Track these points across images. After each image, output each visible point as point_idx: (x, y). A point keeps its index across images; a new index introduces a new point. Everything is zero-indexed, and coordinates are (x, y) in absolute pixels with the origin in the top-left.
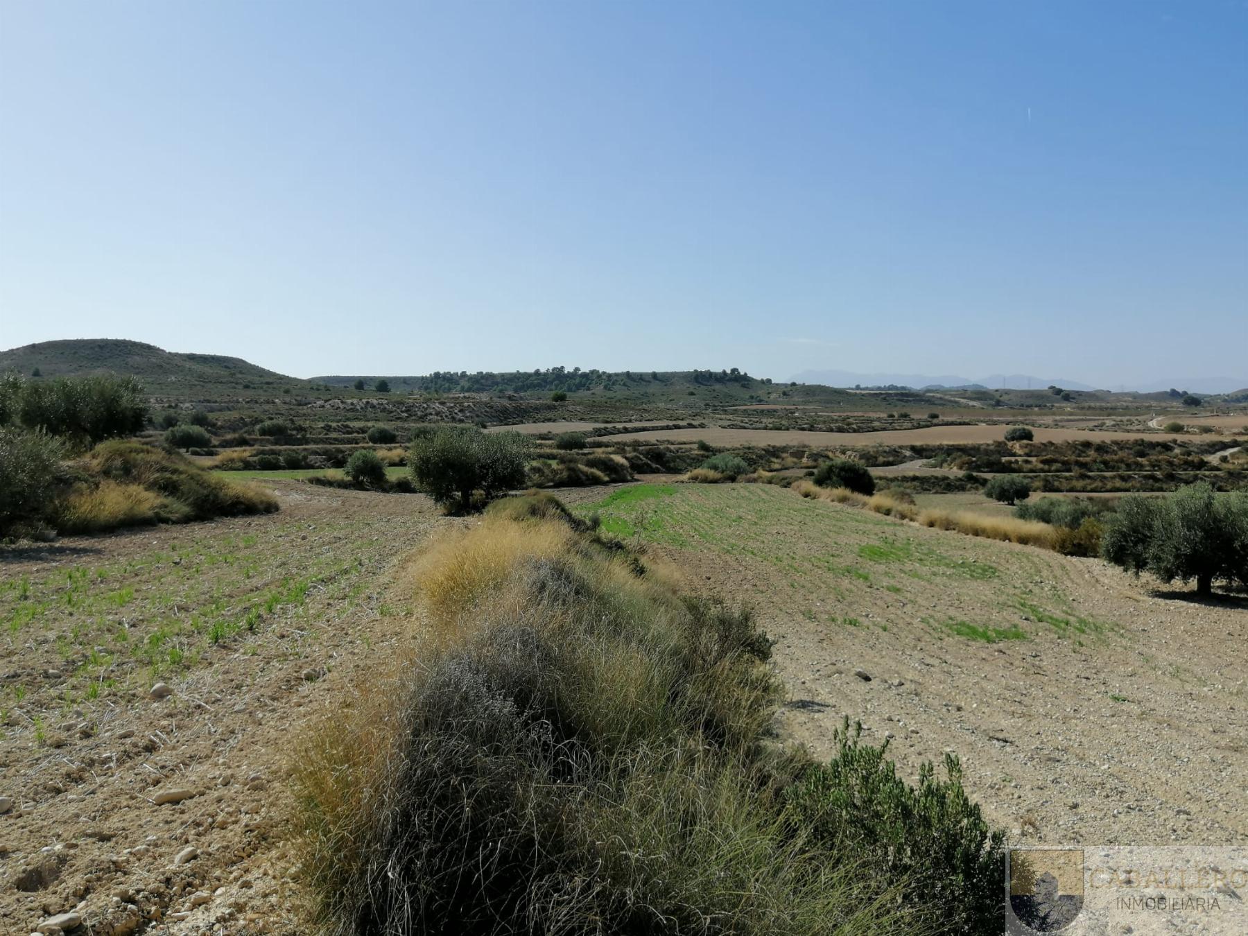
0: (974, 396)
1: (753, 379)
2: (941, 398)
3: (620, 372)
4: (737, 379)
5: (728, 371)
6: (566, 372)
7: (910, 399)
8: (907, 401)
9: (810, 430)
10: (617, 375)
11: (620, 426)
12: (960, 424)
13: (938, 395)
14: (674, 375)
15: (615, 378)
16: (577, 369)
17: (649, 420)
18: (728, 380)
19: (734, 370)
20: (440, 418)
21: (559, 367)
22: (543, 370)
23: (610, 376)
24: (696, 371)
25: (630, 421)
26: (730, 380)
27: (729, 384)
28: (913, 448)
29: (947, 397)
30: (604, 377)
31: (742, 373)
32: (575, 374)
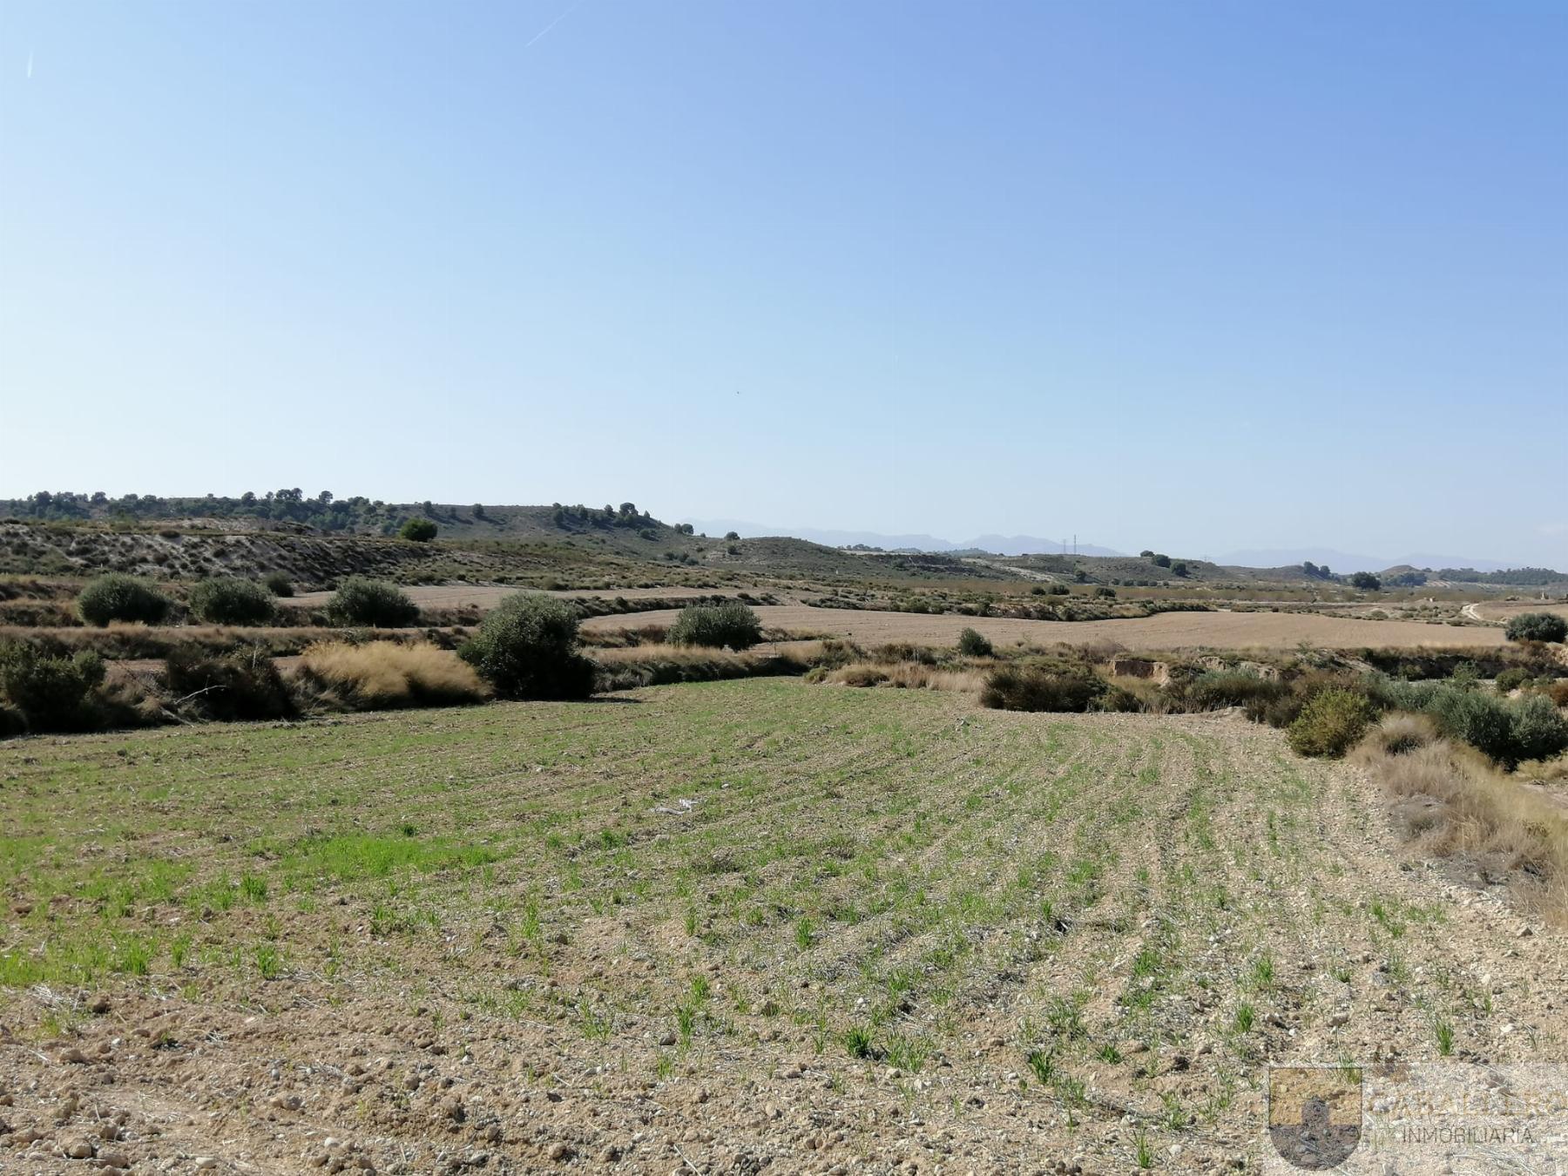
0: (1042, 564)
1: (660, 524)
2: (987, 567)
3: (410, 501)
4: (629, 521)
5: (617, 509)
6: (304, 498)
7: (942, 567)
8: (937, 570)
9: (984, 615)
10: (406, 508)
11: (609, 596)
12: (1173, 609)
13: (983, 562)
14: (516, 511)
15: (402, 514)
16: (326, 495)
17: (647, 586)
18: (615, 525)
19: (627, 507)
20: (166, 570)
21: (291, 489)
22: (260, 495)
23: (392, 509)
24: (557, 506)
25: (607, 586)
26: (620, 524)
27: (619, 531)
28: (1370, 656)
29: (997, 565)
30: (380, 511)
31: (641, 513)
32: (320, 505)
